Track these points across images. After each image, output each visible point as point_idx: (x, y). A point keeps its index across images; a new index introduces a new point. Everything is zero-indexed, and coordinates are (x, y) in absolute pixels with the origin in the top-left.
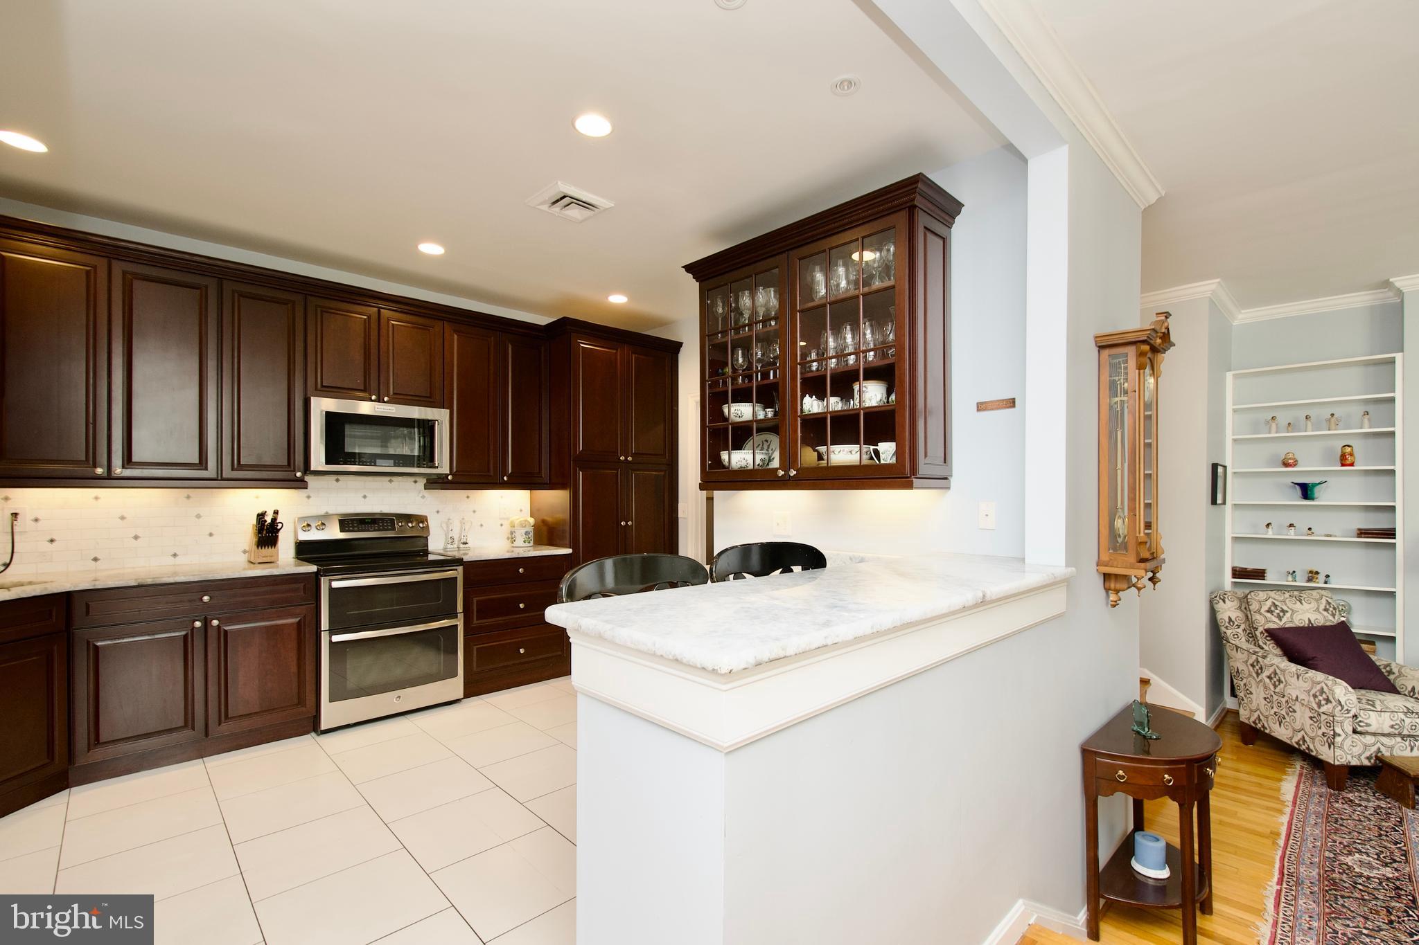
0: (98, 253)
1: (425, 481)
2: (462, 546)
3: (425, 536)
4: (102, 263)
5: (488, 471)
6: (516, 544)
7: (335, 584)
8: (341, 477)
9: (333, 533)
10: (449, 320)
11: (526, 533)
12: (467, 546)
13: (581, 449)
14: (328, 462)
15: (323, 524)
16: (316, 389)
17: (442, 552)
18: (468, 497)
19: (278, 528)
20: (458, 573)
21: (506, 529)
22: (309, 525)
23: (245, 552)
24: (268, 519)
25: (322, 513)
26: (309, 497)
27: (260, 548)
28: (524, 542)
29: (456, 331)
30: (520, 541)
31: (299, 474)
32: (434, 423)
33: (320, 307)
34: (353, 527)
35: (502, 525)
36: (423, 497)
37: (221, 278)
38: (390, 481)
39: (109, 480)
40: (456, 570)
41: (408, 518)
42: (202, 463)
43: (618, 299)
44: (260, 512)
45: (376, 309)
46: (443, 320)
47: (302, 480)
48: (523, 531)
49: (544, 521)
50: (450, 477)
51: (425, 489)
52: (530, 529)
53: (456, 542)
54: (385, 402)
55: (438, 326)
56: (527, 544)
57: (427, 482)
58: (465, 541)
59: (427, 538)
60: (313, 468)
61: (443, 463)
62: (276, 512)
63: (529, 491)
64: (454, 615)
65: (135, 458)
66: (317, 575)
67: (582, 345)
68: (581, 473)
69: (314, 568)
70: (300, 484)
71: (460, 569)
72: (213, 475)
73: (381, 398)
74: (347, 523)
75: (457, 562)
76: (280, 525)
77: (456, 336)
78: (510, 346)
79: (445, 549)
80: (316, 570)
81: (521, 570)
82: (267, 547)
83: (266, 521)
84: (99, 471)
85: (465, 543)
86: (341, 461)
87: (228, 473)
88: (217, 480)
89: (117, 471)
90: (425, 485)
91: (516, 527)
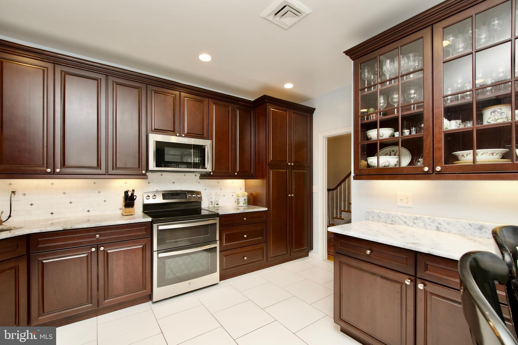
0: (48, 61)
1: (200, 175)
2: (216, 206)
3: (200, 201)
4: (50, 66)
5: (228, 170)
6: (240, 205)
7: (161, 228)
8: (163, 173)
9: (159, 200)
10: (211, 98)
11: (245, 200)
12: (218, 205)
13: (271, 159)
14: (157, 166)
15: (155, 196)
16: (152, 131)
17: (207, 209)
18: (218, 183)
19: (135, 198)
20: (217, 221)
21: (235, 198)
22: (149, 196)
23: (120, 209)
24: (130, 194)
25: (155, 190)
26: (149, 183)
27: (126, 208)
28: (244, 204)
29: (214, 103)
30: (241, 204)
31: (144, 172)
32: (205, 147)
33: (153, 90)
34: (169, 197)
35: (233, 196)
36: (199, 183)
37: (107, 75)
38: (185, 175)
39: (53, 175)
40: (216, 219)
41: (192, 192)
42: (99, 166)
43: (288, 86)
44: (126, 190)
45: (179, 92)
46: (209, 98)
47: (145, 175)
48: (243, 199)
49: (251, 194)
50: (212, 173)
51: (200, 179)
52: (246, 198)
53: (213, 203)
54: (182, 137)
55: (206, 101)
56: (245, 205)
57: (201, 176)
58: (217, 203)
59: (201, 202)
60: (150, 169)
61: (209, 167)
62: (133, 191)
63: (244, 180)
64: (215, 241)
65: (67, 164)
66: (151, 223)
67: (271, 109)
68: (271, 171)
69: (150, 219)
70: (144, 176)
71: (218, 219)
72: (104, 173)
73: (181, 135)
74: (166, 195)
75: (217, 215)
76: (135, 197)
77: (214, 106)
78: (238, 111)
79: (208, 207)
80: (151, 220)
81: (245, 219)
82: (129, 208)
83: (128, 195)
84: (49, 170)
85: (217, 204)
86: (163, 165)
87: (110, 171)
88: (106, 175)
89: (58, 170)
90: (200, 177)
91: (239, 197)
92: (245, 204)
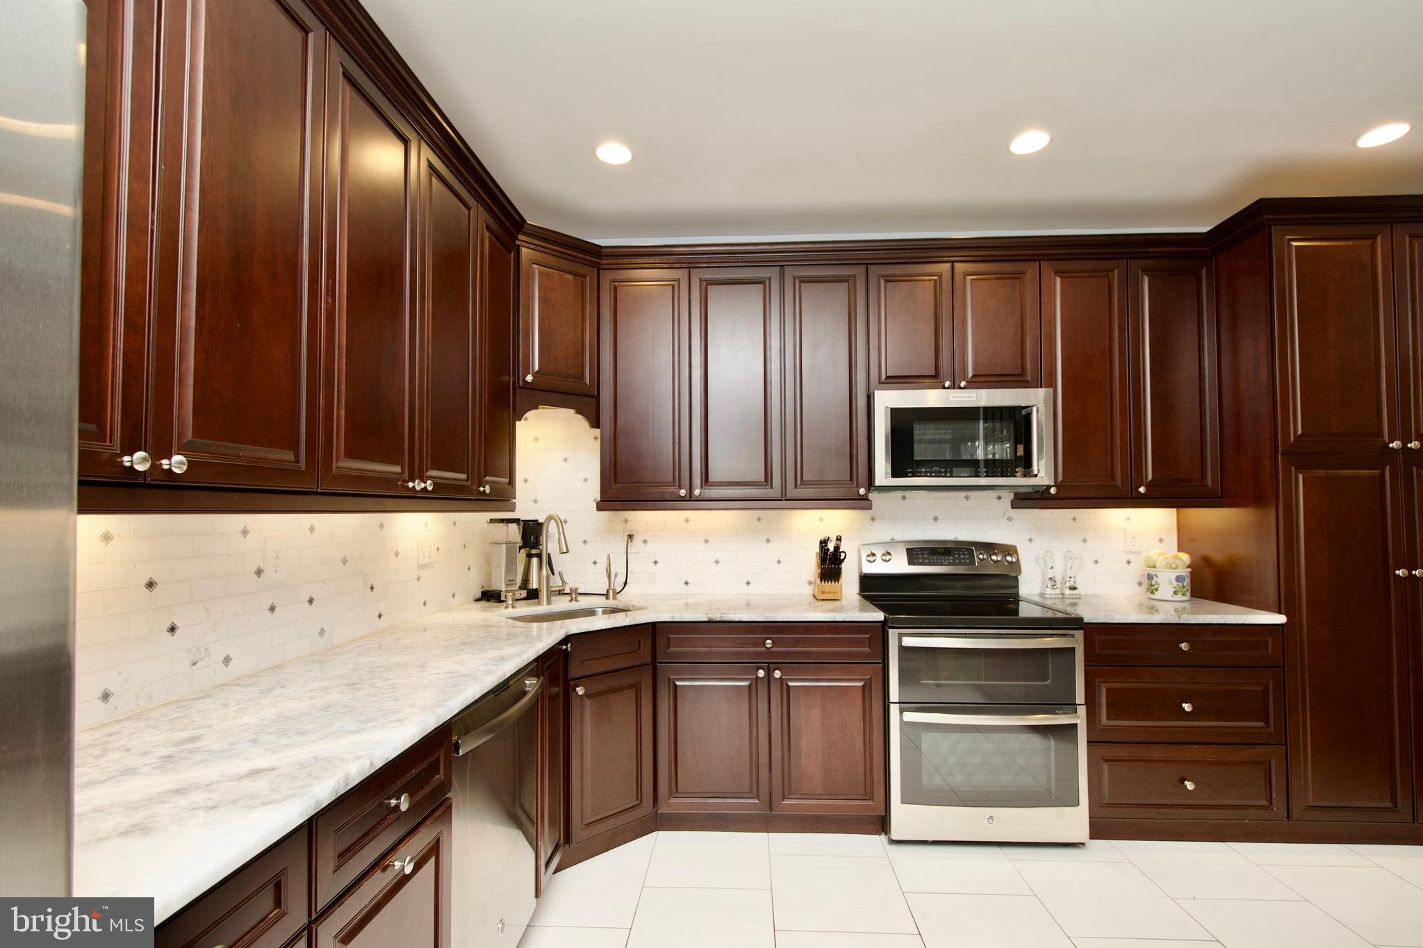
0: (676, 265)
1: (1012, 496)
2: (1068, 592)
3: (1014, 575)
5: (1113, 477)
6: (1157, 595)
7: (909, 641)
8: (908, 494)
9: (899, 565)
10: (1048, 258)
11: (1178, 579)
12: (1075, 592)
13: (1300, 432)
14: (894, 475)
15: (889, 554)
16: (880, 383)
17: (1038, 599)
18: (1074, 519)
19: (842, 558)
20: (1076, 641)
21: (1137, 570)
22: (873, 555)
23: (810, 583)
24: (831, 547)
25: (888, 539)
26: (873, 519)
27: (823, 582)
28: (1175, 593)
29: (1057, 272)
30: (1166, 592)
31: (862, 491)
32: (1032, 410)
33: (883, 276)
34: (924, 559)
35: (1129, 562)
36: (1010, 519)
37: (783, 266)
38: (967, 498)
39: (689, 501)
40: (1073, 636)
41: (989, 547)
42: (768, 480)
44: (822, 538)
45: (949, 265)
46: (1039, 260)
47: (864, 498)
48: (1173, 575)
49: (1206, 560)
50: (1053, 491)
51: (1012, 508)
52: (1185, 572)
53: (1059, 585)
54: (960, 388)
55: (1031, 270)
56: (1179, 597)
57: (1014, 499)
58: (1072, 584)
59: (1016, 577)
60: (877, 483)
61: (1043, 472)
62: (839, 539)
63: (1174, 510)
64: (1071, 706)
65: (711, 478)
66: (884, 626)
67: (1295, 244)
68: (1301, 476)
69: (879, 616)
70: (861, 502)
71: (1079, 634)
72: (778, 495)
73: (956, 385)
74: (915, 553)
75: (1075, 623)
76: (843, 555)
77: (1058, 280)
78: (1146, 279)
79: (1042, 595)
80: (882, 619)
81: (1184, 646)
82: (830, 582)
83: (828, 550)
84: (683, 492)
85: (1074, 588)
86: (910, 472)
87: (792, 492)
88: (781, 500)
89: (697, 492)
90: (1012, 501)
91: (1155, 567)
92: (1180, 595)
